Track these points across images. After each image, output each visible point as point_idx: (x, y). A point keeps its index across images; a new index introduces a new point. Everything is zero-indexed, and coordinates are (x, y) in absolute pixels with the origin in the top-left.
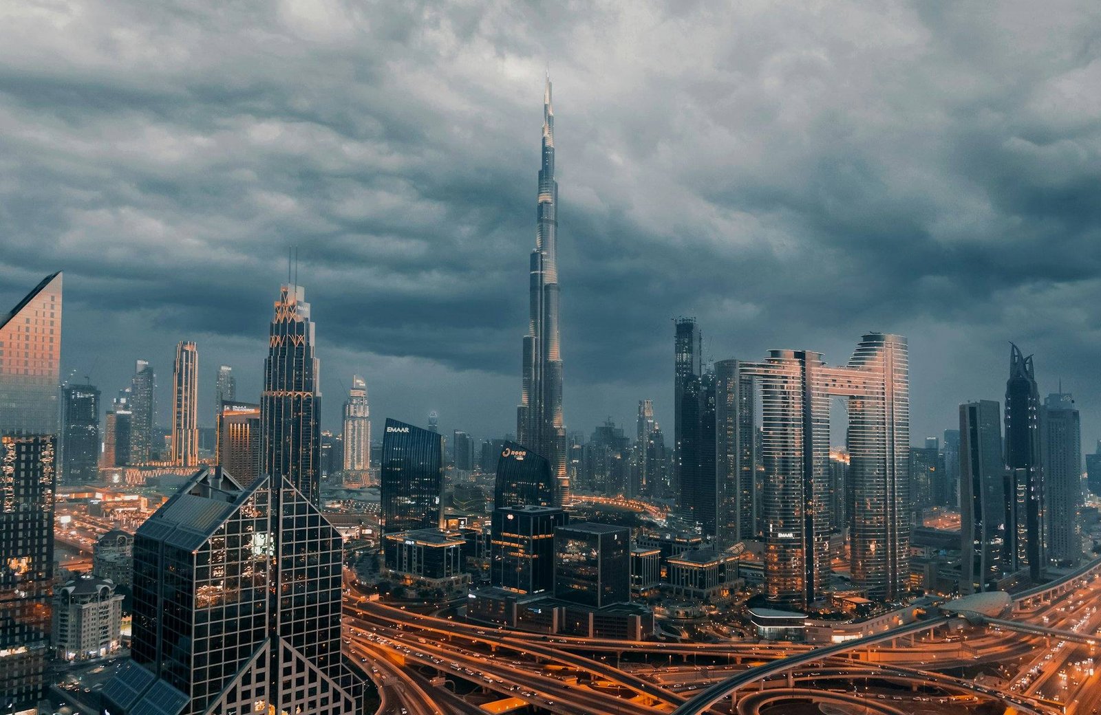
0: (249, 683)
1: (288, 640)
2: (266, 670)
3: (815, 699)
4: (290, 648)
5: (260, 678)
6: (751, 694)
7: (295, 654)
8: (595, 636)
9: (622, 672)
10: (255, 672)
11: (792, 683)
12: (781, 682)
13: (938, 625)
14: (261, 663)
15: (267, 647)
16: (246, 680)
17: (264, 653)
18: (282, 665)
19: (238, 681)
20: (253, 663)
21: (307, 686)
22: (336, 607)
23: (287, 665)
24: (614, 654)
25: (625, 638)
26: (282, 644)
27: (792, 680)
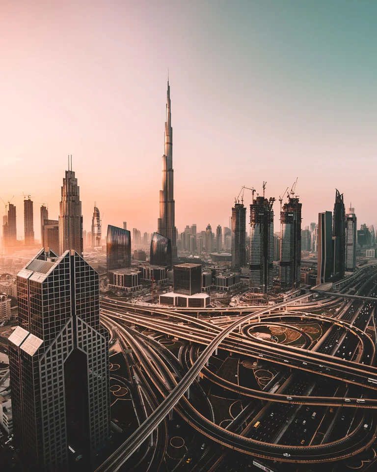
0: (66, 334)
1: (79, 317)
2: (72, 329)
3: (268, 326)
4: (80, 319)
5: (70, 332)
6: (246, 325)
7: (82, 322)
8: (189, 306)
9: (200, 320)
10: (68, 329)
11: (260, 320)
12: (256, 320)
13: (309, 296)
14: (69, 326)
15: (71, 320)
16: (64, 333)
17: (70, 322)
18: (78, 326)
19: (61, 333)
20: (66, 326)
21: (92, 338)
22: (97, 303)
23: (80, 326)
24: (196, 313)
25: (200, 307)
26: (77, 318)
27: (260, 319)
